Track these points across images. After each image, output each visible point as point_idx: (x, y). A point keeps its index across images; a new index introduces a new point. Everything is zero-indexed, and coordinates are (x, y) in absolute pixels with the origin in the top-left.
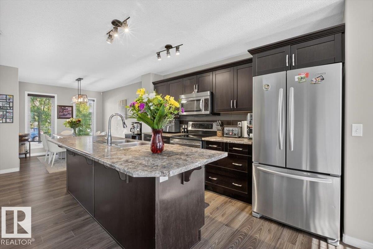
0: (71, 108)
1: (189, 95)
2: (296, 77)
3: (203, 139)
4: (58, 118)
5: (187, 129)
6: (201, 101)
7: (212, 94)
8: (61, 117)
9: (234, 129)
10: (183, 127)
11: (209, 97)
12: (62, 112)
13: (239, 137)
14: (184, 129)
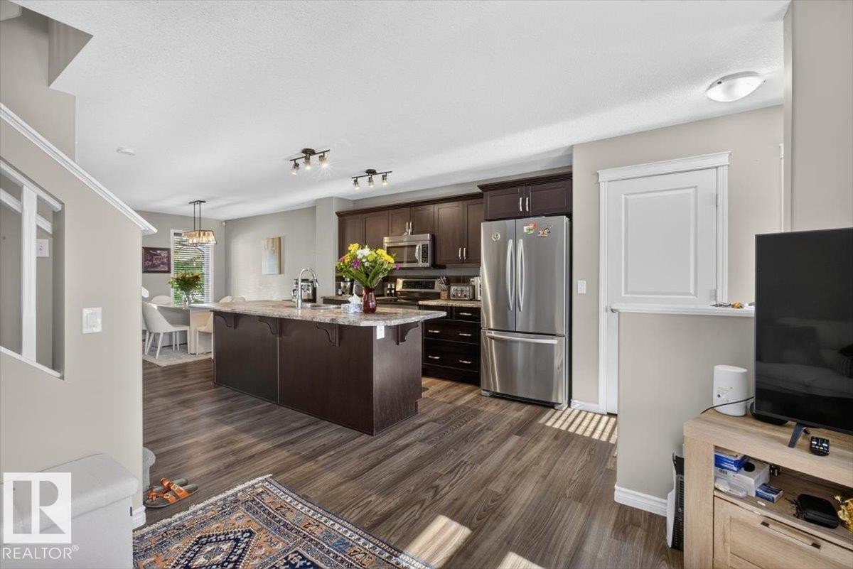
0: (166, 252)
1: (398, 238)
2: (525, 228)
3: (420, 303)
4: (143, 272)
5: (395, 289)
6: (417, 248)
7: (433, 238)
8: (149, 269)
9: (464, 288)
10: (389, 287)
11: (428, 242)
12: (150, 261)
13: (471, 300)
14: (390, 289)
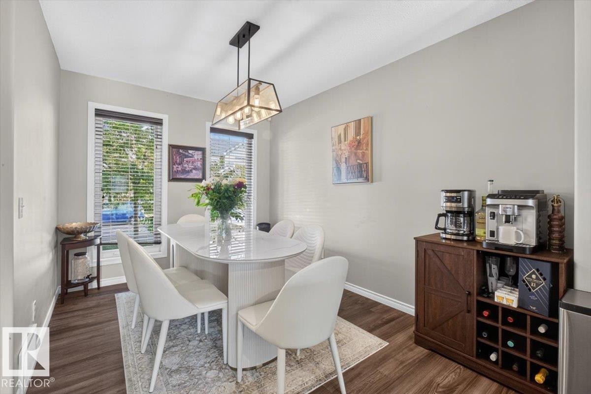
0: (200, 153)
4: (170, 180)
8: (178, 176)
12: (180, 164)
